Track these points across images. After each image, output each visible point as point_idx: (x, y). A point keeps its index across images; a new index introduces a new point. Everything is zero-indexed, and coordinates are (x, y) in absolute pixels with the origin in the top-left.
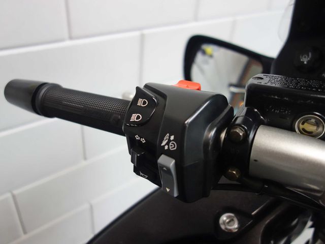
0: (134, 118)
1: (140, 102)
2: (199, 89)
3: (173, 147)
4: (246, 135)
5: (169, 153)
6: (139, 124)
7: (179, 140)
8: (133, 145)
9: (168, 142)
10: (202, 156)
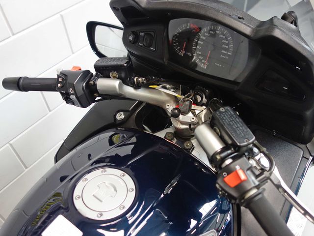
0: (59, 85)
1: (60, 80)
2: (80, 69)
3: (73, 92)
4: (94, 83)
5: (72, 94)
6: (62, 87)
7: (74, 90)
8: (62, 94)
9: (71, 91)
10: (83, 92)
